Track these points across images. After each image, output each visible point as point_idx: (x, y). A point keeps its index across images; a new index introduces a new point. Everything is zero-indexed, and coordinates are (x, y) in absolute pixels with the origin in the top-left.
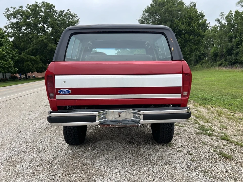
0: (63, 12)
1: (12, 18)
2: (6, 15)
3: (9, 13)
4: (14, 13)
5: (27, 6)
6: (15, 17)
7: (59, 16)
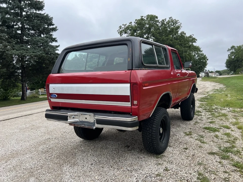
0: (165, 21)
1: (124, 34)
2: (119, 31)
3: (122, 30)
4: (125, 29)
5: (135, 21)
6: (126, 33)
7: (162, 25)
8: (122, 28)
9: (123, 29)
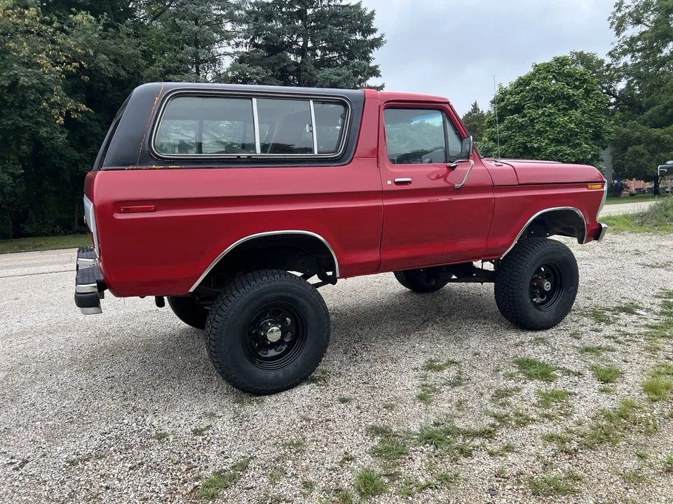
1: (630, 27)
2: (615, 20)
3: (623, 13)
4: (636, 11)
6: (638, 22)
8: (627, 7)
9: (627, 11)
